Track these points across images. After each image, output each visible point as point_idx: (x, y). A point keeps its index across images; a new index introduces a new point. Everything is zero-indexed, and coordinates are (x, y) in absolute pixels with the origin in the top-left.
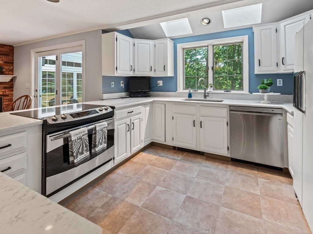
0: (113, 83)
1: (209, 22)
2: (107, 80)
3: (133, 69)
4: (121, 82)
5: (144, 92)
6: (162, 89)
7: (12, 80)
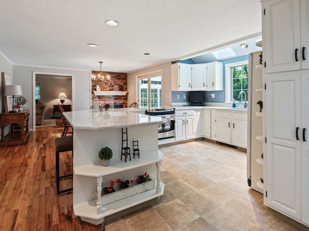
0: (178, 96)
1: (247, 47)
2: (175, 93)
3: (191, 86)
4: (184, 95)
5: (201, 103)
6: (213, 101)
7: (127, 94)
